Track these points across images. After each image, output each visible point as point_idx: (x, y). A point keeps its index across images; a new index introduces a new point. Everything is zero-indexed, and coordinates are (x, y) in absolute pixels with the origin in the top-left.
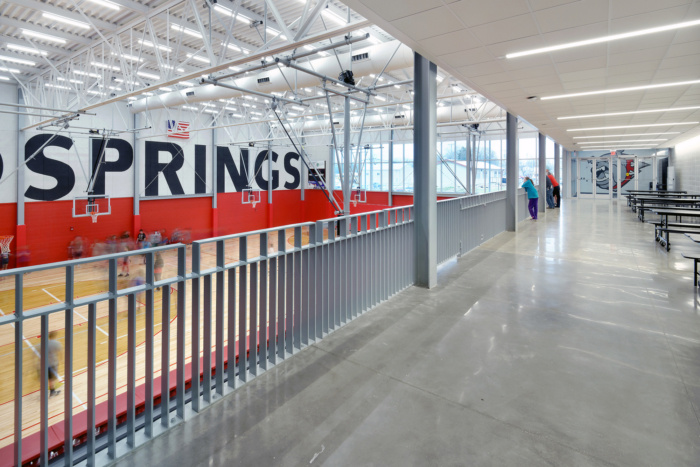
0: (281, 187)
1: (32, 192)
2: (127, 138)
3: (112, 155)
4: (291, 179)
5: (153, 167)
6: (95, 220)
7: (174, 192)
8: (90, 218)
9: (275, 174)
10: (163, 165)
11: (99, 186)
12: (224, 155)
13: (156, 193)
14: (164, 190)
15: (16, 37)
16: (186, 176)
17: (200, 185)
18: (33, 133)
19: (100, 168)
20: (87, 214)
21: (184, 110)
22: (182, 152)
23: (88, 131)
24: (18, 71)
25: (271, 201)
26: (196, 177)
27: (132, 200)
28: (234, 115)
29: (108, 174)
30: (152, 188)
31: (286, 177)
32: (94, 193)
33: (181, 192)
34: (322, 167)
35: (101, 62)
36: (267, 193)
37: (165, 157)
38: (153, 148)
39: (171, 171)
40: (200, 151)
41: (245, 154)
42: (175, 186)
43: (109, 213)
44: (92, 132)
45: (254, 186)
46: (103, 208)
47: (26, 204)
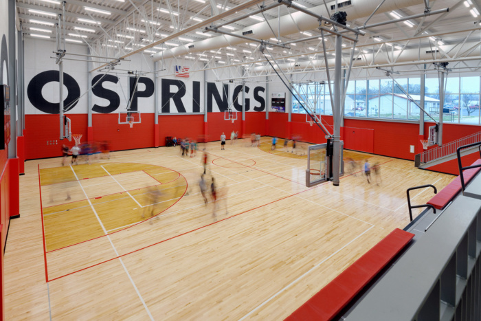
0: (251, 110)
1: (96, 108)
2: (150, 76)
3: (141, 87)
4: (259, 105)
5: (166, 95)
6: (131, 126)
7: (179, 111)
8: (128, 125)
9: (247, 101)
10: (173, 94)
11: (134, 106)
12: (212, 88)
13: (168, 111)
14: (173, 109)
15: (83, 14)
16: (187, 101)
17: (196, 107)
18: (96, 73)
19: (135, 95)
20: (127, 122)
21: (186, 59)
22: (184, 86)
23: (127, 72)
24: (86, 37)
25: (244, 119)
26: (194, 102)
27: (154, 114)
28: (219, 62)
29: (139, 99)
30: (166, 108)
31: (254, 104)
32: (131, 110)
33: (184, 111)
34: (283, 97)
35: (132, 27)
36: (241, 113)
37: (174, 89)
38: (166, 84)
39: (178, 98)
40: (196, 86)
41: (226, 87)
42: (180, 107)
43: (140, 122)
44: (129, 73)
45: (232, 108)
46: (137, 120)
47: (93, 115)
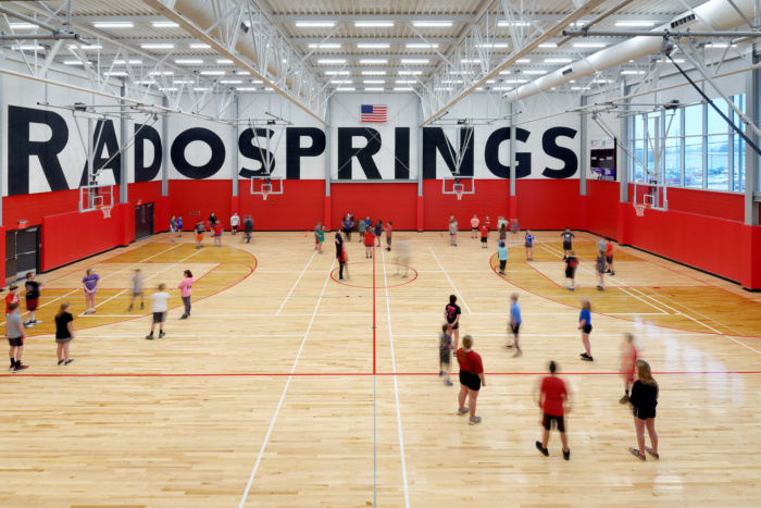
0: (536, 173)
1: (245, 172)
2: (321, 127)
3: (306, 142)
4: (558, 164)
5: (346, 151)
7: (369, 176)
9: (524, 160)
10: (357, 149)
11: (293, 168)
12: (434, 138)
13: (349, 177)
14: (358, 173)
16: (385, 161)
19: (294, 153)
22: (379, 136)
25: (513, 193)
26: (397, 163)
27: (324, 181)
29: (303, 159)
30: (345, 171)
33: (379, 177)
36: (508, 182)
37: (359, 142)
38: (345, 135)
40: (402, 136)
42: (371, 170)
47: (240, 181)
